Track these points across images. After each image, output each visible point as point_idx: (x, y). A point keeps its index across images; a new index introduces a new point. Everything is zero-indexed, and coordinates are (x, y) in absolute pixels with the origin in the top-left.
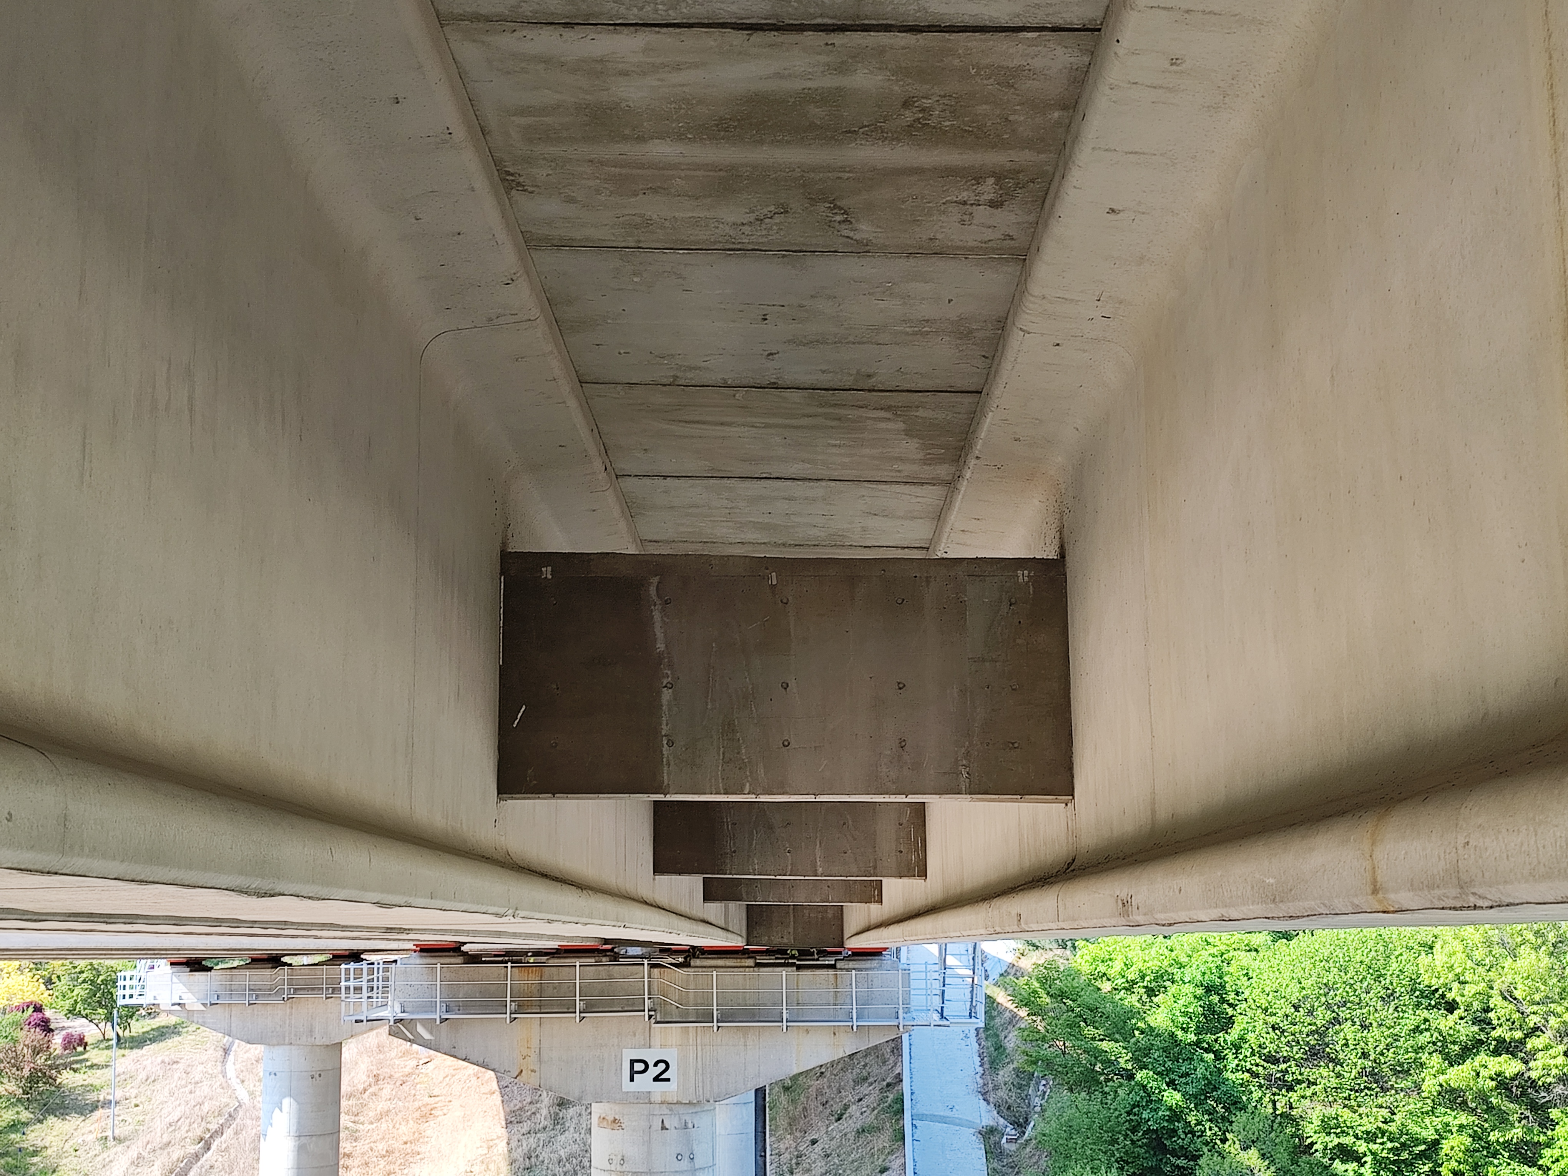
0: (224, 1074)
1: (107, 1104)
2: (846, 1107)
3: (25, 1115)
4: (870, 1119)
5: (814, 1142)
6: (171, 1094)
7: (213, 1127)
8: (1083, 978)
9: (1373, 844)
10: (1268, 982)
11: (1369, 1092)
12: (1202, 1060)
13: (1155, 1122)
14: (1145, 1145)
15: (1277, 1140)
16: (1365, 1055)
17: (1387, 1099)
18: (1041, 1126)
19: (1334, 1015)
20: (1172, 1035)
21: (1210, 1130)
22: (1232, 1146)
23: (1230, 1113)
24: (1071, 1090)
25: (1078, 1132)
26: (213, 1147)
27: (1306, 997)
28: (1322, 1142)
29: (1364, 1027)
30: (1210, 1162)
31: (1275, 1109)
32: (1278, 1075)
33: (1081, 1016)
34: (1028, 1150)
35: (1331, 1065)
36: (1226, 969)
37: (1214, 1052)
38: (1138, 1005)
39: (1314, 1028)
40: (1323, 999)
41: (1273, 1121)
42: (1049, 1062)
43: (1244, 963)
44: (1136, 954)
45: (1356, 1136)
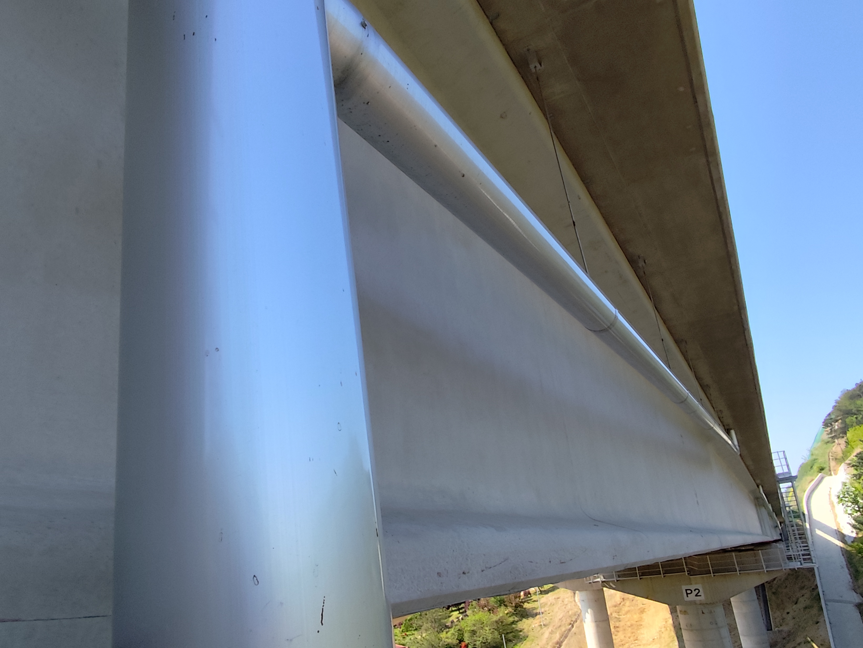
26: (575, 626)
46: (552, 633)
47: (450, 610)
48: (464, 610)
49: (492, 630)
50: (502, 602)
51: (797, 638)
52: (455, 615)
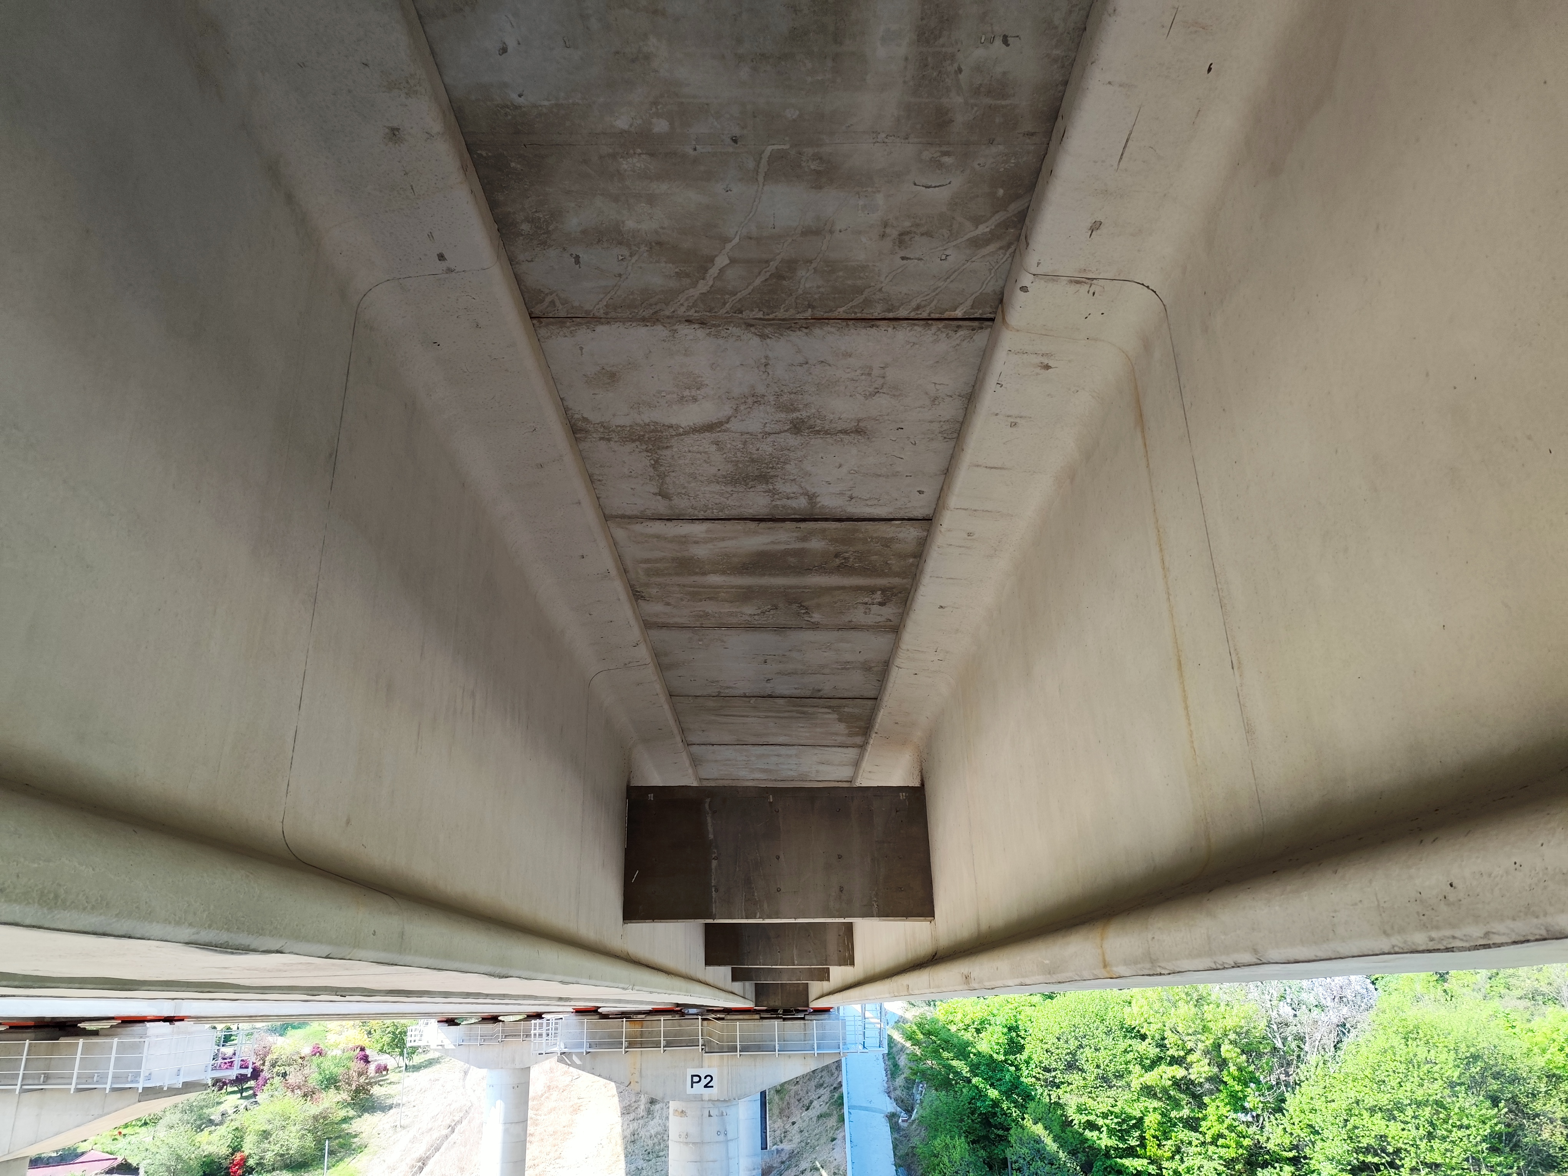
0: (464, 1088)
1: (398, 1105)
2: (811, 1102)
3: (352, 1113)
4: (825, 1109)
5: (794, 1123)
6: (434, 1099)
7: (457, 1118)
8: (941, 1023)
9: (1102, 939)
10: (1042, 1024)
11: (1102, 1089)
12: (1008, 1071)
13: (984, 1108)
14: (979, 1122)
15: (1053, 1118)
16: (1098, 1067)
17: (1112, 1093)
18: (921, 1112)
19: (1080, 1043)
20: (991, 1056)
21: (1015, 1113)
22: (1028, 1123)
23: (1026, 1102)
24: (936, 1090)
25: (942, 1115)
26: (456, 1131)
27: (1063, 1033)
28: (1078, 1119)
29: (1097, 1050)
30: (1016, 1132)
31: (1050, 1099)
32: (1051, 1079)
33: (940, 1046)
34: (914, 1126)
35: (1080, 1073)
36: (1018, 1017)
37: (1015, 1066)
38: (972, 1039)
39: (1069, 1051)
40: (1073, 1034)
41: (1050, 1107)
42: (923, 1073)
43: (1028, 1013)
44: (969, 1009)
45: (1097, 1115)
46: (413, 1140)
47: (224, 1091)
48: (251, 1092)
49: (304, 1132)
50: (331, 1082)
51: (802, 1162)
52: (231, 1101)
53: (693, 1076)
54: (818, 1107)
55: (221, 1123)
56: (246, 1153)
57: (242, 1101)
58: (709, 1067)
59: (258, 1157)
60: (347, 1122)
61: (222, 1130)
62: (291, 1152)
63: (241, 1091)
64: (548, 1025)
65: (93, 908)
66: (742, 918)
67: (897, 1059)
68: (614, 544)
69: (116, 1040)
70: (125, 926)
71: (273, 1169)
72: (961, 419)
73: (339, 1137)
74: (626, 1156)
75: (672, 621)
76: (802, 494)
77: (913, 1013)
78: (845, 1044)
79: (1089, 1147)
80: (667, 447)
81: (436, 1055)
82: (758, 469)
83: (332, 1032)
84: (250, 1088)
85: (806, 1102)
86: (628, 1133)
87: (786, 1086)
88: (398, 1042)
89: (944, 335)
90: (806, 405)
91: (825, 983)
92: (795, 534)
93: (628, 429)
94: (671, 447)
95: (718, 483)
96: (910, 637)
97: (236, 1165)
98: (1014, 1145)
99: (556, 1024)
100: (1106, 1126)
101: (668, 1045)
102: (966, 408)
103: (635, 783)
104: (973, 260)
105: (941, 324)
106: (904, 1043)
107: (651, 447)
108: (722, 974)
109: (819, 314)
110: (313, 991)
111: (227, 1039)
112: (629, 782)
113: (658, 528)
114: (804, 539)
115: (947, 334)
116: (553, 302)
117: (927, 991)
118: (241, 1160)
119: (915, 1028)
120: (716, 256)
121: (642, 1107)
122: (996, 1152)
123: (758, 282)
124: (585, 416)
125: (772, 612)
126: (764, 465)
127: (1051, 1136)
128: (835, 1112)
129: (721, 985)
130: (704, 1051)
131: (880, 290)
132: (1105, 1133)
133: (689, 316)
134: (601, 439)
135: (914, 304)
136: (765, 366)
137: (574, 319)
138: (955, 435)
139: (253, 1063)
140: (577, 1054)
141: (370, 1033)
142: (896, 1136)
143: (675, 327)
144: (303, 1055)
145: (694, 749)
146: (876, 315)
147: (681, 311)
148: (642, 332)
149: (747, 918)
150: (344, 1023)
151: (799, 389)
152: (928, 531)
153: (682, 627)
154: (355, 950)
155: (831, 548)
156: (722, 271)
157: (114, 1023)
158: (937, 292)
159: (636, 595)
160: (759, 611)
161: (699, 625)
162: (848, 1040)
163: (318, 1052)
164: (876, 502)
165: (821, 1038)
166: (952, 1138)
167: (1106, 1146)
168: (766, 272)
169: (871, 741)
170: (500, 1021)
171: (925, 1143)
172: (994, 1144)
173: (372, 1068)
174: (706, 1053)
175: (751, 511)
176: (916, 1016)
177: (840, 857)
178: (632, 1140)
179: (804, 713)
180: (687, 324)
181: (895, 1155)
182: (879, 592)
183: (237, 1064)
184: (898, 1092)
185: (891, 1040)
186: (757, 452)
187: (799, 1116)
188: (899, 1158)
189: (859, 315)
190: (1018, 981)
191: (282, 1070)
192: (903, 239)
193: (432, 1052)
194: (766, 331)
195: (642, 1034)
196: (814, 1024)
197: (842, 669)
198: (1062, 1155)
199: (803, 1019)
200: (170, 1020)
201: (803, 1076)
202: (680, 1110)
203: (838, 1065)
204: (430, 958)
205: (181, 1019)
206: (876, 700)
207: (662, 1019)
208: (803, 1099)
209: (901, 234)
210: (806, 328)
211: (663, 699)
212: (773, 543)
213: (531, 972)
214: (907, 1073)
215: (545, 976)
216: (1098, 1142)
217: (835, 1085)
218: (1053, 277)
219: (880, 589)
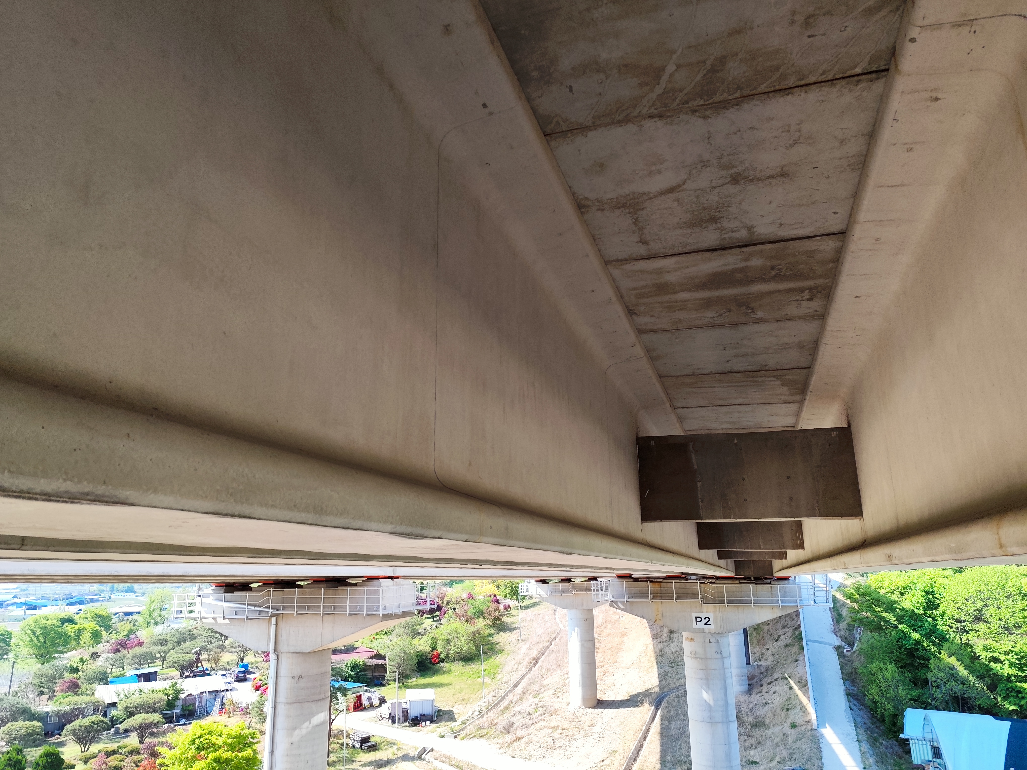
0: (555, 619)
1: (518, 628)
2: (779, 636)
3: (493, 631)
4: (789, 641)
5: (768, 649)
6: (538, 625)
7: (553, 637)
8: (872, 588)
9: (998, 528)
10: (953, 590)
11: (1004, 635)
12: (927, 621)
13: (909, 645)
14: (905, 654)
15: (964, 654)
16: (1000, 620)
17: (1012, 638)
18: (860, 646)
19: (984, 603)
20: (913, 611)
21: (933, 649)
22: (944, 656)
23: (942, 642)
24: (871, 632)
25: (876, 648)
26: (553, 644)
27: (971, 596)
28: (984, 655)
29: (999, 608)
30: (935, 662)
31: (961, 641)
32: (962, 627)
33: (873, 603)
34: (855, 655)
35: (985, 624)
36: (934, 584)
37: (932, 618)
38: (897, 599)
39: (976, 609)
40: (979, 597)
41: (961, 646)
42: (861, 621)
43: (942, 582)
44: (894, 579)
45: (1000, 653)
46: (529, 648)
47: (424, 617)
48: (438, 618)
49: (468, 641)
50: (480, 614)
51: (775, 674)
52: (428, 623)
53: (696, 617)
54: (784, 640)
55: (424, 634)
56: (439, 651)
57: (434, 623)
58: (707, 612)
59: (445, 653)
60: (491, 637)
61: (425, 638)
62: (463, 651)
63: (433, 617)
64: (601, 584)
65: (341, 514)
66: (721, 519)
67: (840, 611)
68: (613, 280)
69: (366, 588)
70: (358, 524)
71: (455, 660)
72: (865, 153)
73: (488, 644)
74: (657, 664)
75: (656, 327)
76: (743, 227)
77: (851, 581)
78: (801, 600)
79: (994, 674)
80: (643, 209)
81: (537, 600)
82: (709, 214)
83: (478, 586)
84: (437, 616)
85: (776, 637)
86: (657, 650)
87: (761, 626)
88: (514, 592)
89: (847, 90)
90: (741, 162)
91: (784, 561)
92: (740, 257)
93: (615, 200)
94: (645, 208)
95: (680, 228)
96: (832, 322)
97: (435, 657)
98: (933, 670)
99: (606, 583)
100: (1008, 660)
101: (679, 598)
102: (869, 144)
103: (641, 435)
104: (868, 26)
105: (844, 82)
106: (845, 601)
107: (632, 210)
108: (711, 554)
109: (746, 93)
110: (464, 562)
111: (422, 589)
112: (637, 434)
113: (641, 265)
114: (747, 259)
115: (849, 89)
116: (558, 123)
117: (859, 566)
118: (437, 654)
119: (853, 591)
120: (666, 65)
121: (665, 635)
122: (919, 674)
123: (698, 78)
124: (586, 196)
125: (727, 314)
126: (713, 211)
127: (963, 665)
128: (797, 643)
129: (711, 561)
130: (702, 603)
131: (793, 65)
132: (1006, 665)
133: (650, 113)
134: (598, 210)
135: (821, 71)
136: (708, 138)
137: (573, 131)
138: (860, 166)
139: (437, 602)
140: (621, 602)
141: (498, 587)
142: (842, 660)
143: (642, 123)
144: (463, 599)
145: (679, 411)
146: (791, 85)
147: (645, 111)
148: (619, 131)
149: (724, 519)
150: (483, 581)
151: (735, 151)
152: (843, 241)
153: (663, 331)
154: (481, 537)
155: (768, 264)
156: (671, 75)
157: (364, 579)
158: (839, 57)
159: (631, 312)
160: (717, 314)
161: (675, 328)
162: (803, 598)
163: (471, 597)
164: (800, 225)
165: (783, 596)
166: (885, 664)
167: (1008, 674)
168: (704, 70)
169: (808, 398)
170: (573, 581)
171: (864, 666)
172: (918, 669)
173: (501, 606)
174: (704, 603)
175: (706, 245)
176: (853, 583)
177: (789, 478)
178: (660, 655)
179: (756, 382)
180: (649, 119)
181: (842, 673)
182: (807, 291)
183: (429, 603)
184: (843, 633)
185: (835, 599)
186: (707, 202)
187: (771, 645)
188: (846, 675)
189: (777, 88)
190: (930, 559)
191: (453, 606)
192: (808, 22)
193: (534, 599)
194: (707, 113)
195: (661, 591)
196: (778, 587)
197: (782, 349)
198: (972, 679)
199: (770, 584)
200: (391, 578)
201: (772, 620)
202: (690, 638)
203: (797, 614)
204: (525, 542)
205: (397, 577)
206: (809, 368)
207: (673, 582)
208: (773, 634)
209: (807, 18)
210: (737, 105)
211: (654, 380)
212: (724, 265)
213: (587, 551)
214: (848, 620)
215: (594, 554)
216: (1001, 671)
217: (795, 627)
218: (938, 26)
219: (808, 289)
